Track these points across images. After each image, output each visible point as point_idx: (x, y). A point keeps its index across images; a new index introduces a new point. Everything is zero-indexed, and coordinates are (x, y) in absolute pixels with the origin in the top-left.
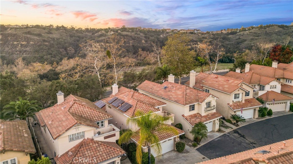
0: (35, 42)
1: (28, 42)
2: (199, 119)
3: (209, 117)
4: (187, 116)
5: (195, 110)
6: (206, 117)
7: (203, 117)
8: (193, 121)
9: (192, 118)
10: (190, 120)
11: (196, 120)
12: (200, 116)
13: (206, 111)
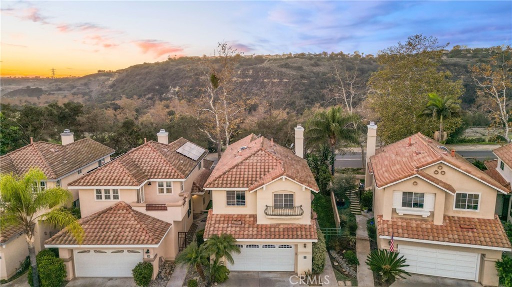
0: (289, 80)
1: (281, 80)
2: (238, 229)
3: (270, 231)
4: (217, 215)
5: (247, 206)
6: (264, 229)
7: (253, 228)
8: (219, 227)
9: (224, 221)
10: (215, 224)
11: (227, 227)
12: (252, 223)
13: (268, 214)
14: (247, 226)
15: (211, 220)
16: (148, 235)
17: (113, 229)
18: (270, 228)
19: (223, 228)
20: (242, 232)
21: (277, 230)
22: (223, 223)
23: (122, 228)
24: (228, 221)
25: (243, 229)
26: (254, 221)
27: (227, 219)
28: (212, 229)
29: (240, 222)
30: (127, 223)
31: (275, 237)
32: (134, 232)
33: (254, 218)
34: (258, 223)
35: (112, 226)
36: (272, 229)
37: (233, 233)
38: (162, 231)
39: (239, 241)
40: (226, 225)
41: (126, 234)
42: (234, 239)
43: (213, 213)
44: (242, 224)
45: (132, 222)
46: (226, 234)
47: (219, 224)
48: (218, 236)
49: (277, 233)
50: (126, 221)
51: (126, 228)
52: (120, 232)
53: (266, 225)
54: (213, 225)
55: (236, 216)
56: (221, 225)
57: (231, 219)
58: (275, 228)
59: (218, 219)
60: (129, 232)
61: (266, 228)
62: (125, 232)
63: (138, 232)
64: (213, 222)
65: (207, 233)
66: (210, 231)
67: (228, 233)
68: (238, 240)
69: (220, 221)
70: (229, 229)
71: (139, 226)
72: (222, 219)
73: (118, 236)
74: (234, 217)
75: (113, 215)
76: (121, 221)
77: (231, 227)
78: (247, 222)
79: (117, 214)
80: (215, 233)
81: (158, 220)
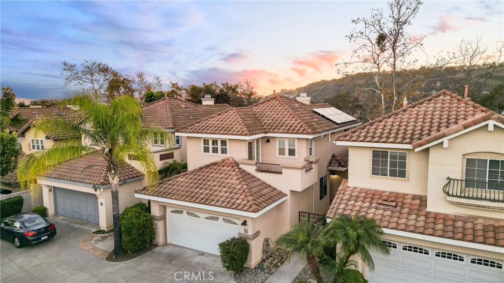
2: (388, 213)
3: (453, 226)
4: (355, 188)
5: (408, 180)
6: (441, 221)
7: (418, 216)
8: (354, 206)
9: (365, 198)
10: (349, 200)
11: (369, 208)
12: (416, 207)
13: (451, 193)
14: (406, 210)
15: (344, 194)
16: (247, 199)
17: (209, 186)
18: (454, 221)
19: (361, 207)
20: (395, 219)
21: (469, 225)
22: (363, 202)
23: (219, 186)
24: (372, 199)
25: (397, 214)
26: (420, 205)
27: (370, 196)
28: (342, 206)
29: (394, 204)
30: (227, 181)
31: (463, 237)
32: (231, 193)
33: (421, 201)
34: (428, 209)
35: (209, 183)
36: (459, 224)
37: (379, 217)
38: (270, 199)
39: (389, 232)
40: (367, 204)
41: (221, 194)
42: (379, 227)
43: (349, 185)
44: (396, 206)
45: (234, 181)
46: (364, 217)
47: (356, 201)
48: (351, 219)
49: (470, 231)
50: (227, 179)
51: (224, 187)
52: (216, 191)
53: (447, 215)
54: (345, 201)
55: (387, 194)
56: (359, 203)
57: (377, 197)
58: (465, 223)
59: (355, 194)
60: (226, 192)
61: (444, 219)
62: (220, 192)
63: (236, 194)
64: (347, 197)
65: (333, 211)
66: (338, 209)
67: (370, 216)
68: (385, 230)
69: (358, 197)
70: (373, 210)
71: (239, 186)
72: (363, 194)
73: (211, 195)
74: (383, 194)
75: (215, 171)
76: (222, 178)
77: (376, 208)
78: (407, 205)
79: (220, 170)
80: (347, 212)
81: (270, 186)
